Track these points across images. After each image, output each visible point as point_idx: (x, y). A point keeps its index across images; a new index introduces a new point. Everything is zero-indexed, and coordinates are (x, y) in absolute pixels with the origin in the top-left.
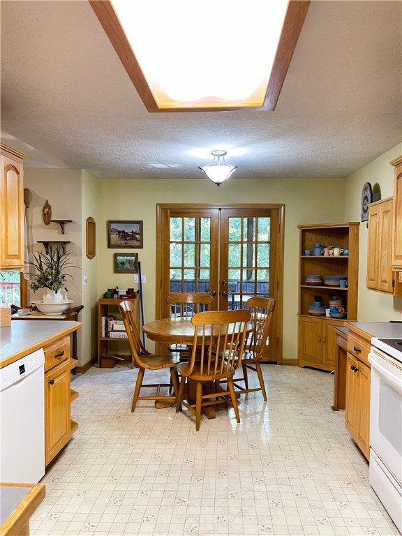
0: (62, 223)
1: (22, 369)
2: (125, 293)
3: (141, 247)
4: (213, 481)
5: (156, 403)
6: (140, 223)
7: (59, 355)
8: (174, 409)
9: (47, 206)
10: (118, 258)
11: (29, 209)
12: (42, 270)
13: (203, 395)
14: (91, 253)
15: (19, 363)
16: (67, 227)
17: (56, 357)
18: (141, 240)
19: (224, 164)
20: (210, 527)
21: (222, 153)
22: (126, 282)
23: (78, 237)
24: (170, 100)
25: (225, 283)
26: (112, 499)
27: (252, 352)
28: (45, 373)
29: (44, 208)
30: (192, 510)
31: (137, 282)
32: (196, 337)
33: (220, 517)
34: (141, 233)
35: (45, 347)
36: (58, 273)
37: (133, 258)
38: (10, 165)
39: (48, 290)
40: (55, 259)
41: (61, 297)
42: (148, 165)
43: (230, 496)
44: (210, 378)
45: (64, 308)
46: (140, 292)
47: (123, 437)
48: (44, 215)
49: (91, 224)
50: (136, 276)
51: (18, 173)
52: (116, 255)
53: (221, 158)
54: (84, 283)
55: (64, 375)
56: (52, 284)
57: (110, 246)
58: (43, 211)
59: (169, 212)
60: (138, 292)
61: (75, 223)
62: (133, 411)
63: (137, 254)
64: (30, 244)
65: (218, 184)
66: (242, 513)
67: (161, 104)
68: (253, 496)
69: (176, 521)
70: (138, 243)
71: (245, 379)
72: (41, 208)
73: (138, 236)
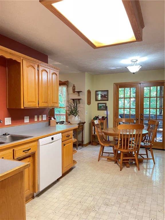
0: (79, 92)
1: (52, 139)
2: (101, 118)
3: (107, 100)
4: (120, 189)
5: (107, 159)
6: (107, 91)
7: (68, 136)
8: (114, 162)
9: (74, 86)
10: (99, 104)
11: (68, 88)
12: (71, 109)
13: (123, 157)
14: (89, 103)
15: (52, 137)
16: (80, 93)
17: (67, 137)
18: (108, 98)
19: (136, 65)
20: (113, 203)
21: (135, 60)
22: (102, 114)
23: (84, 97)
24: (100, 43)
25: (142, 115)
26: (82, 188)
27: (149, 143)
28: (62, 142)
29: (73, 87)
30: (108, 197)
31: (106, 114)
32: (119, 134)
33: (118, 201)
34: (108, 95)
35: (62, 133)
36: (77, 110)
37: (105, 105)
38: (54, 73)
39: (73, 116)
40: (76, 105)
41: (77, 118)
42: (108, 68)
43: (125, 195)
44: (126, 151)
45: (79, 122)
46: (107, 117)
47: (92, 169)
48: (73, 89)
49: (89, 92)
50: (106, 111)
51: (57, 75)
52: (98, 104)
53: (135, 62)
54: (86, 114)
55: (70, 144)
56: (74, 113)
57: (96, 100)
58: (73, 88)
59: (119, 86)
60: (106, 117)
61: (83, 92)
62: (98, 161)
63: (106, 103)
64: (69, 100)
65: (134, 73)
66: (127, 202)
67: (97, 45)
68: (134, 197)
69: (101, 199)
70: (106, 99)
71: (147, 154)
72: (72, 87)
73: (106, 96)
